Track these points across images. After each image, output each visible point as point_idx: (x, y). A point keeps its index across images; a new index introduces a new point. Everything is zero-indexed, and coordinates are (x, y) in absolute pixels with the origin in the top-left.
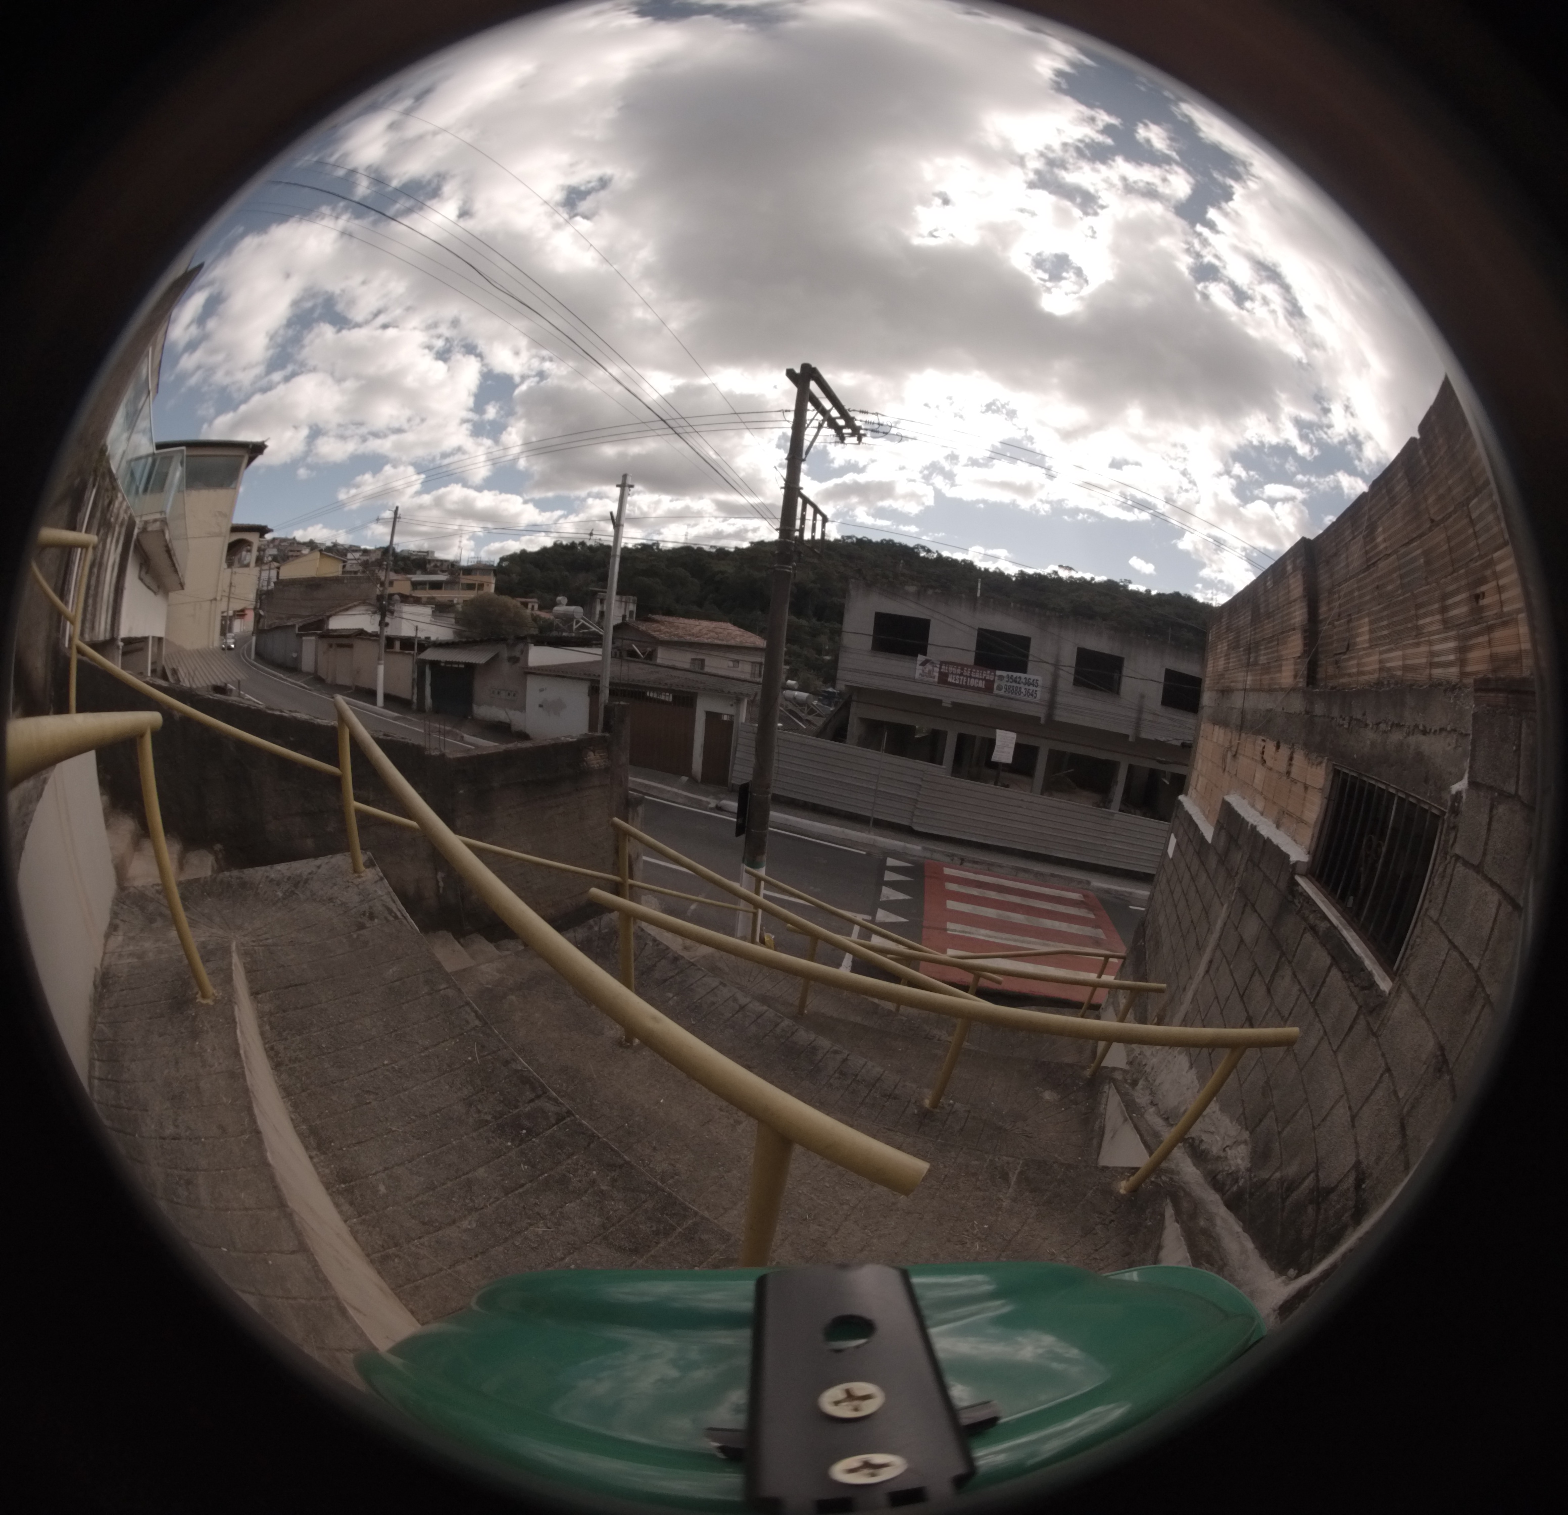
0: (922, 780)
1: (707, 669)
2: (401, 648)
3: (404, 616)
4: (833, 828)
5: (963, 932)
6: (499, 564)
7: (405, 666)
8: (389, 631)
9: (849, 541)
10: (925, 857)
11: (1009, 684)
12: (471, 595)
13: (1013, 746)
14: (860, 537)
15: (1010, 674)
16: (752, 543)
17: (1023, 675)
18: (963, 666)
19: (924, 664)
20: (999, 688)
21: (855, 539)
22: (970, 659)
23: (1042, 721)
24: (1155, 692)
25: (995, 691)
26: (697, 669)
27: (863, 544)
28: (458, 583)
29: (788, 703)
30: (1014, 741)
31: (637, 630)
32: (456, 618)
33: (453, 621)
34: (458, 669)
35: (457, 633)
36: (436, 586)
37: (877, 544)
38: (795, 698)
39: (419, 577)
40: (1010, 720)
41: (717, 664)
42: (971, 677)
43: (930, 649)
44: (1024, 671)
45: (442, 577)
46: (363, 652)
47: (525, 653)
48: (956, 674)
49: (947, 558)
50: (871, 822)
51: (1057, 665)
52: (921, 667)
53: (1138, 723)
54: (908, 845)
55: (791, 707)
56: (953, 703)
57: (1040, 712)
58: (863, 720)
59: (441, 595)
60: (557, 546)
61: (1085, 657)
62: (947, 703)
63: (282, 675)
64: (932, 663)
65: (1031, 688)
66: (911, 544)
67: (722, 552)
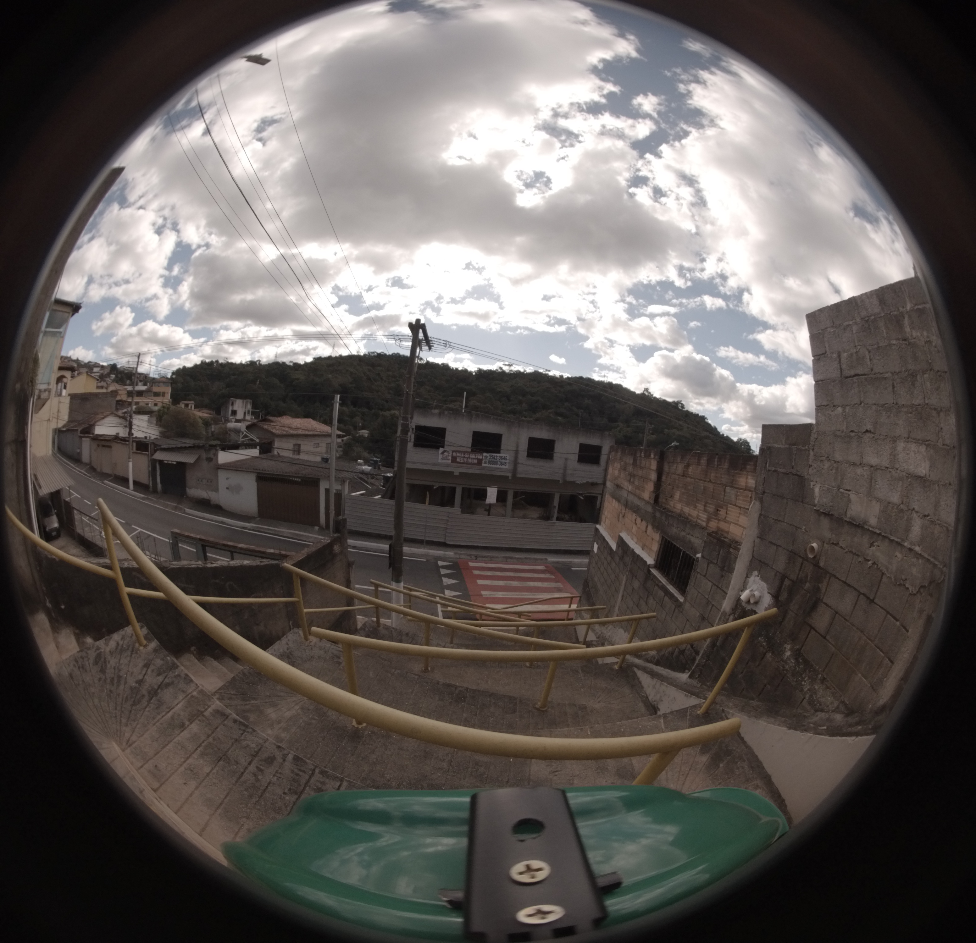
5: (490, 595)
8: (132, 436)
9: (372, 355)
12: (158, 400)
14: (379, 351)
16: (314, 358)
19: (444, 453)
21: (376, 354)
27: (380, 356)
28: (151, 391)
36: (140, 394)
37: (389, 355)
39: (130, 388)
45: (141, 387)
59: (143, 400)
67: (297, 366)
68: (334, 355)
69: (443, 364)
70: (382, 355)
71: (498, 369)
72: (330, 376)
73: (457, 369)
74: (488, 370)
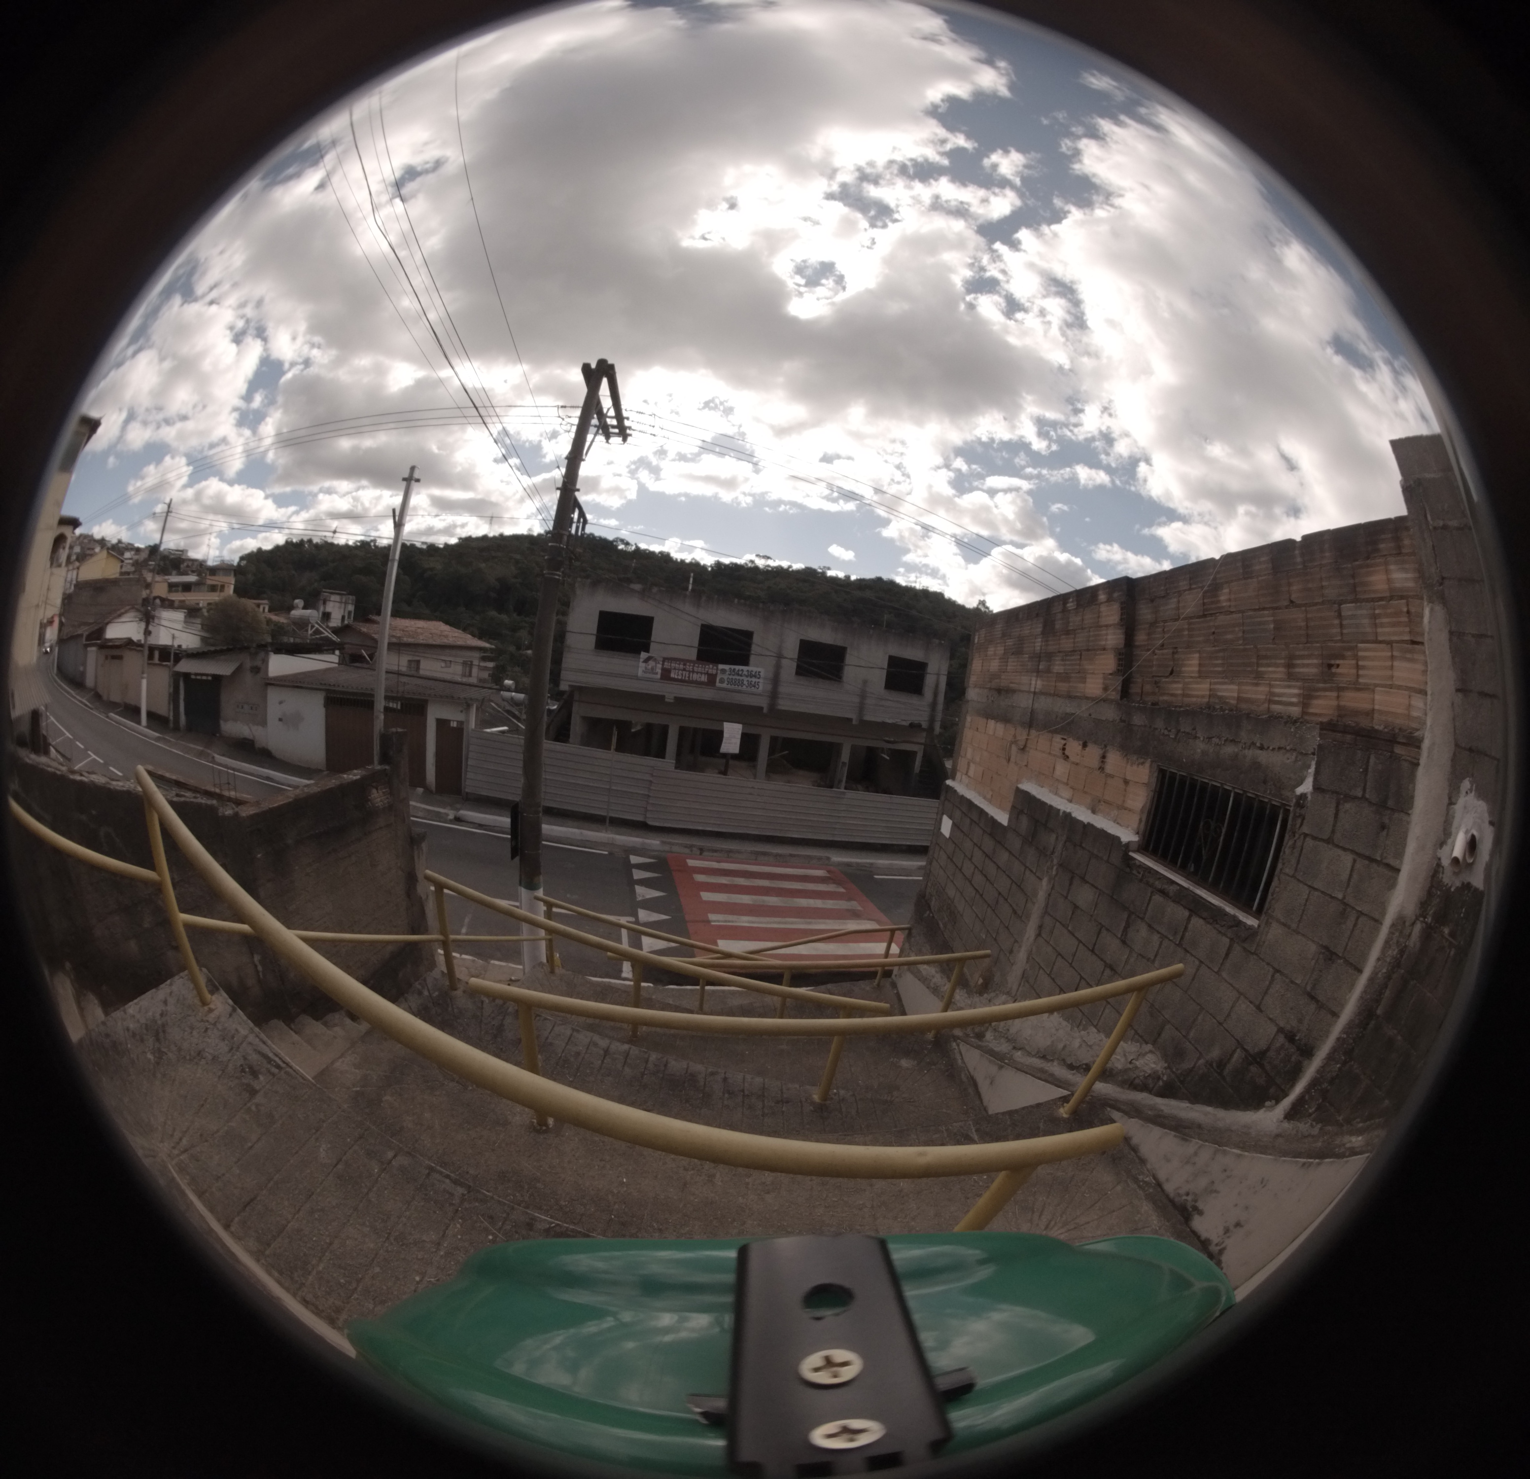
0: (652, 775)
1: (422, 672)
2: (160, 660)
3: (164, 623)
4: (570, 830)
5: (726, 921)
6: (239, 564)
7: (162, 677)
8: (152, 641)
10: (664, 851)
11: (731, 677)
12: (215, 597)
13: (739, 736)
15: (733, 667)
16: (460, 539)
17: (745, 668)
18: (685, 662)
19: (646, 661)
20: (722, 681)
22: (693, 654)
23: (765, 711)
24: (879, 678)
25: (718, 684)
26: (413, 673)
28: (204, 584)
29: (506, 703)
30: (740, 732)
31: (360, 633)
32: (202, 625)
33: (200, 626)
34: (207, 681)
35: (204, 640)
36: (187, 587)
38: (512, 698)
39: (175, 579)
40: (737, 712)
41: (431, 667)
42: (693, 672)
43: (653, 646)
44: (746, 663)
45: (192, 578)
46: (133, 661)
47: (265, 662)
48: (679, 670)
49: (645, 550)
50: (608, 821)
51: (780, 656)
52: (644, 664)
53: (861, 707)
54: (647, 841)
55: (508, 708)
56: (676, 698)
57: (763, 703)
58: (584, 718)
59: (191, 598)
60: (288, 544)
61: (808, 649)
62: (669, 698)
63: (72, 692)
64: (655, 660)
65: (754, 680)
66: (610, 537)
67: (432, 549)
68: (491, 535)
69: (661, 553)
71: (748, 562)
72: (483, 565)
73: (683, 561)
74: (732, 564)
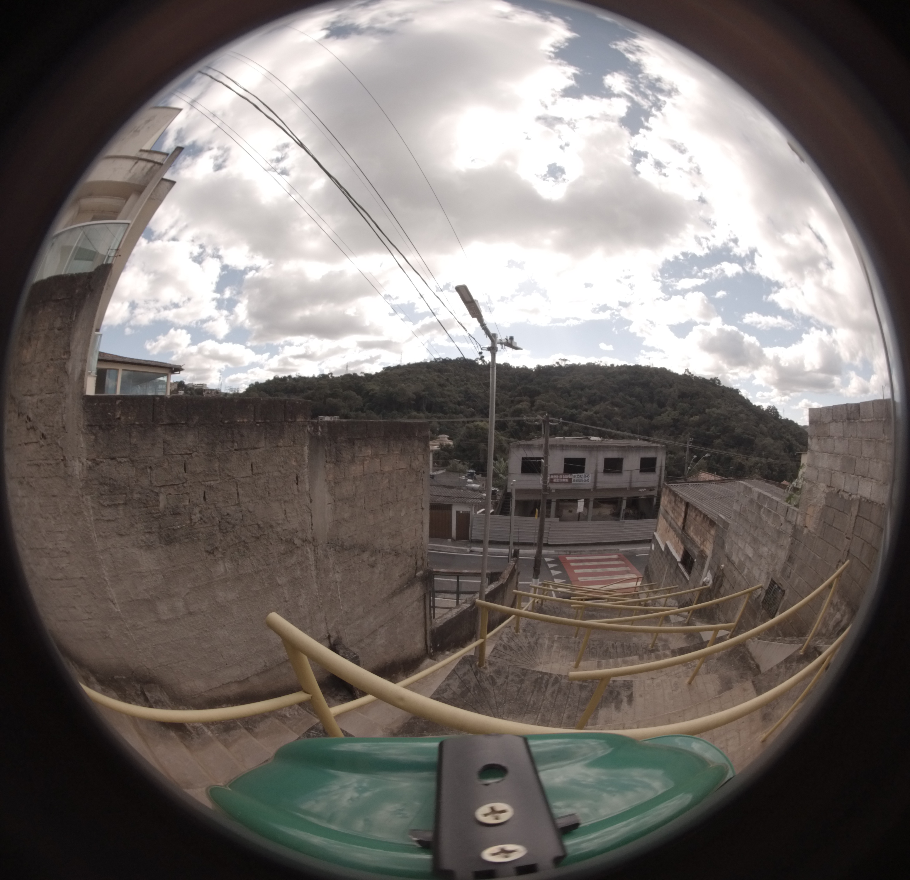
9: (438, 361)
14: (444, 358)
16: (383, 368)
21: (441, 360)
27: (446, 362)
37: (454, 360)
67: (369, 376)
68: (402, 364)
69: (505, 364)
70: (447, 360)
71: (555, 363)
72: (403, 385)
73: (518, 368)
74: (546, 366)
